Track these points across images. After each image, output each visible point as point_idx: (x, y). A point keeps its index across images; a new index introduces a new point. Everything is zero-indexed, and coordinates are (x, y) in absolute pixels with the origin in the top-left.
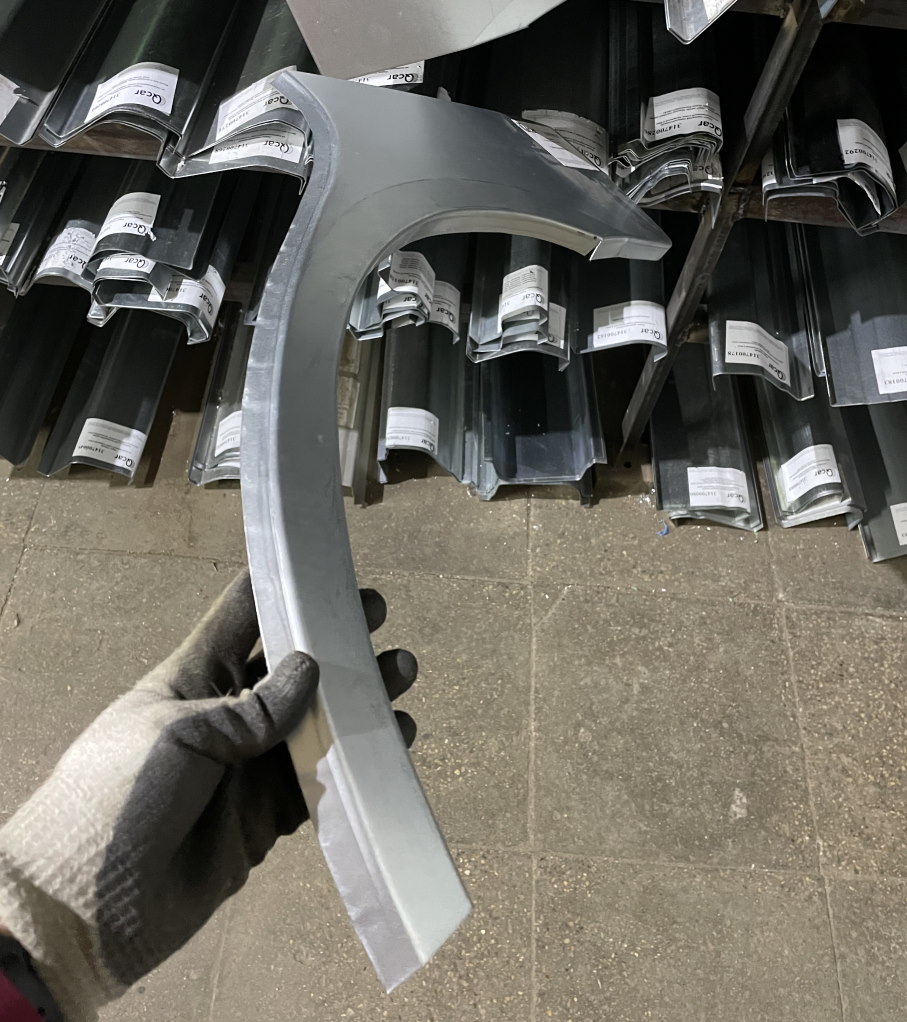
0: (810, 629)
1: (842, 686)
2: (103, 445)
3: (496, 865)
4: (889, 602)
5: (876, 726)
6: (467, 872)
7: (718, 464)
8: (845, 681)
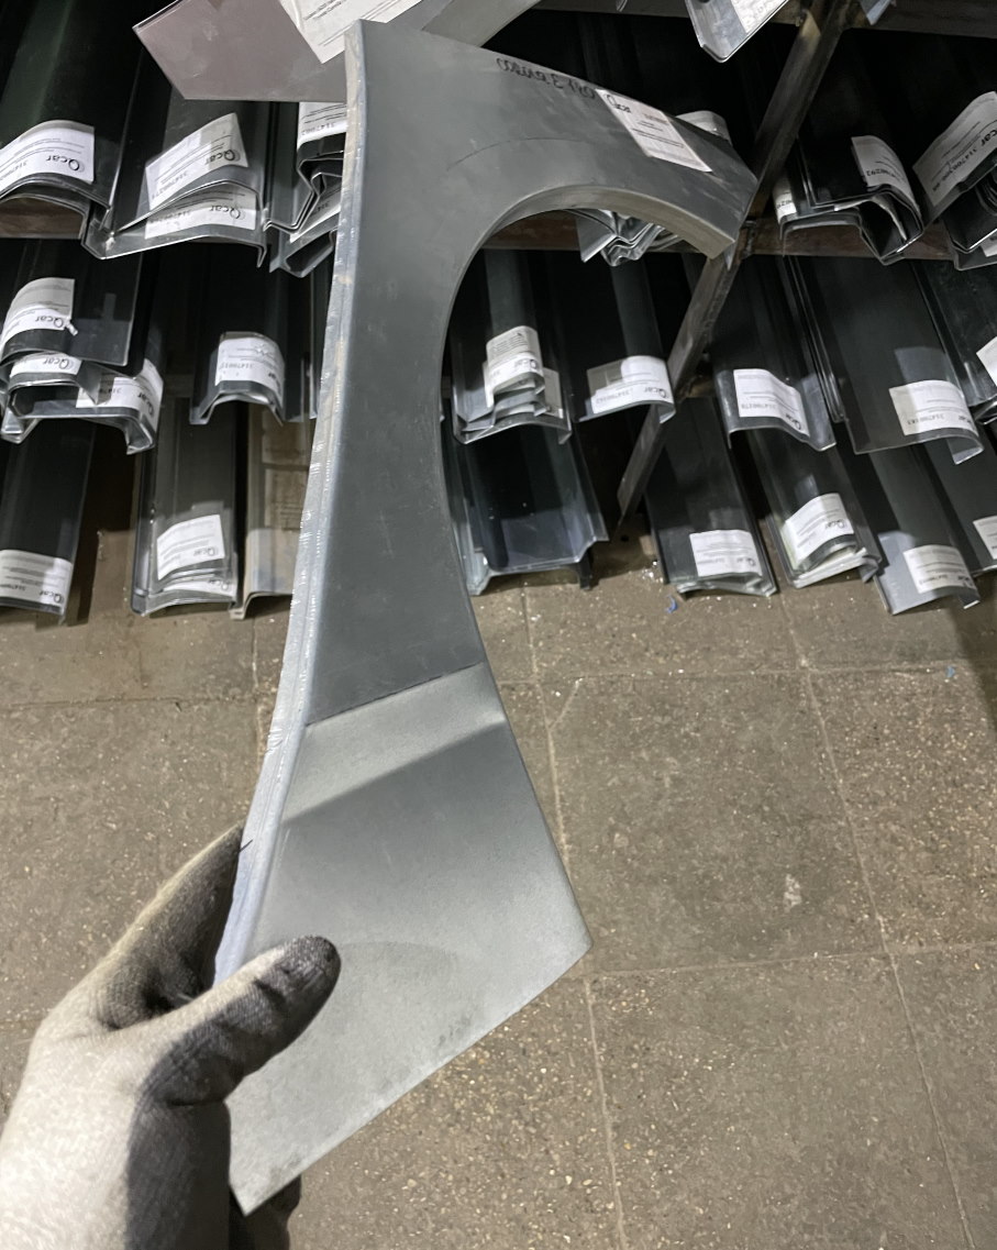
0: (839, 694)
1: (878, 751)
2: (23, 581)
4: (914, 655)
5: (919, 788)
7: (722, 527)
8: (881, 744)
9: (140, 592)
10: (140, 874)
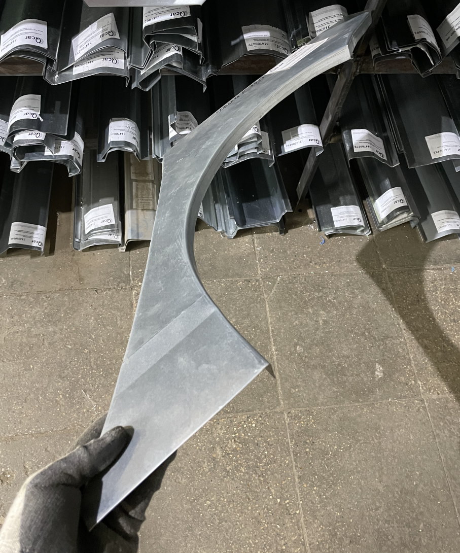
0: (400, 280)
1: (419, 306)
2: (24, 236)
3: (267, 420)
6: (254, 425)
7: (346, 204)
8: (421, 303)
9: (77, 240)
10: (82, 368)
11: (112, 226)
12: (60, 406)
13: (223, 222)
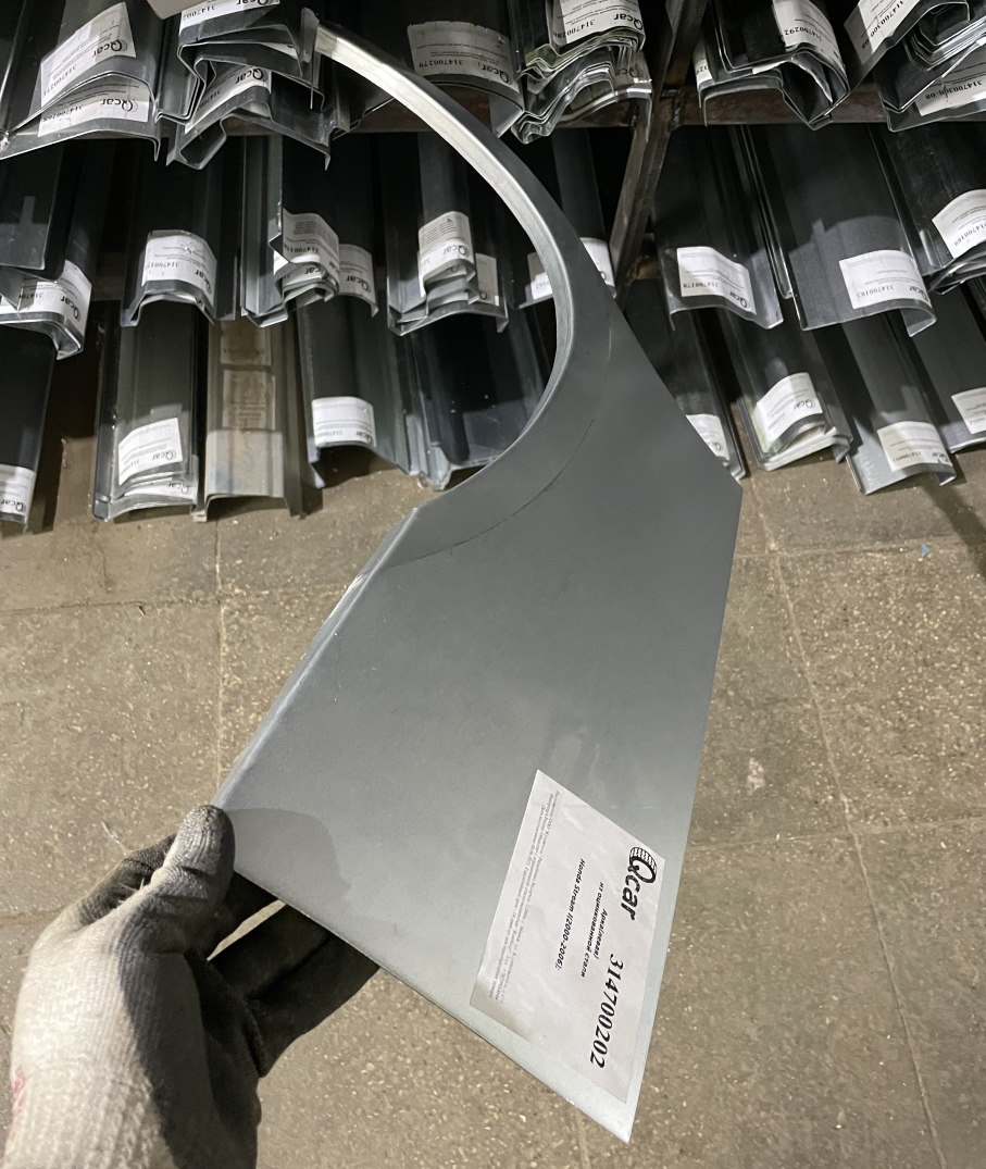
0: (808, 576)
1: (847, 632)
4: (887, 535)
5: (888, 668)
7: (689, 412)
8: (851, 626)
9: (105, 499)
10: (105, 775)
11: (175, 466)
12: (54, 858)
13: (422, 455)
